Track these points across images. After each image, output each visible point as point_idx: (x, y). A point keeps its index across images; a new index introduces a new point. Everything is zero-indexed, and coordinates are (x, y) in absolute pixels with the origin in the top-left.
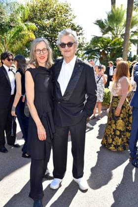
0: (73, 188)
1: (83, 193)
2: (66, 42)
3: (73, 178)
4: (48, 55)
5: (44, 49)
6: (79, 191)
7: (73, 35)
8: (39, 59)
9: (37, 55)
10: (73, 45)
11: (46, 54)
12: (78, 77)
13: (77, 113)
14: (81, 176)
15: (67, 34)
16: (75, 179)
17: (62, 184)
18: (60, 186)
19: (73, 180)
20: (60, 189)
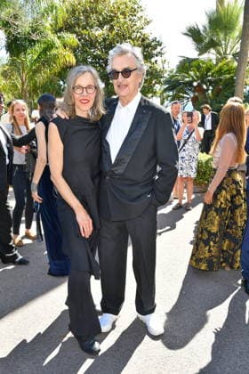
0: (137, 332)
1: (153, 342)
3: (137, 313)
4: (96, 97)
5: (89, 87)
6: (147, 336)
9: (77, 96)
13: (139, 197)
14: (152, 311)
15: (123, 53)
16: (140, 316)
17: (116, 324)
18: (114, 327)
19: (138, 318)
20: (112, 332)
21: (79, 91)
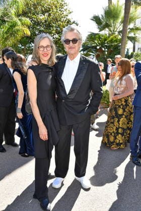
2: (71, 38)
4: (52, 53)
5: (47, 46)
6: (82, 190)
7: (78, 31)
8: (41, 56)
9: (41, 52)
10: (78, 42)
11: (50, 52)
12: (83, 75)
14: (84, 175)
15: (72, 30)
16: (77, 178)
17: (64, 183)
18: (62, 185)
19: (75, 179)
21: (42, 49)
